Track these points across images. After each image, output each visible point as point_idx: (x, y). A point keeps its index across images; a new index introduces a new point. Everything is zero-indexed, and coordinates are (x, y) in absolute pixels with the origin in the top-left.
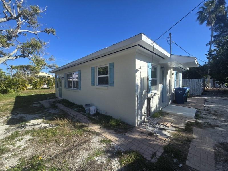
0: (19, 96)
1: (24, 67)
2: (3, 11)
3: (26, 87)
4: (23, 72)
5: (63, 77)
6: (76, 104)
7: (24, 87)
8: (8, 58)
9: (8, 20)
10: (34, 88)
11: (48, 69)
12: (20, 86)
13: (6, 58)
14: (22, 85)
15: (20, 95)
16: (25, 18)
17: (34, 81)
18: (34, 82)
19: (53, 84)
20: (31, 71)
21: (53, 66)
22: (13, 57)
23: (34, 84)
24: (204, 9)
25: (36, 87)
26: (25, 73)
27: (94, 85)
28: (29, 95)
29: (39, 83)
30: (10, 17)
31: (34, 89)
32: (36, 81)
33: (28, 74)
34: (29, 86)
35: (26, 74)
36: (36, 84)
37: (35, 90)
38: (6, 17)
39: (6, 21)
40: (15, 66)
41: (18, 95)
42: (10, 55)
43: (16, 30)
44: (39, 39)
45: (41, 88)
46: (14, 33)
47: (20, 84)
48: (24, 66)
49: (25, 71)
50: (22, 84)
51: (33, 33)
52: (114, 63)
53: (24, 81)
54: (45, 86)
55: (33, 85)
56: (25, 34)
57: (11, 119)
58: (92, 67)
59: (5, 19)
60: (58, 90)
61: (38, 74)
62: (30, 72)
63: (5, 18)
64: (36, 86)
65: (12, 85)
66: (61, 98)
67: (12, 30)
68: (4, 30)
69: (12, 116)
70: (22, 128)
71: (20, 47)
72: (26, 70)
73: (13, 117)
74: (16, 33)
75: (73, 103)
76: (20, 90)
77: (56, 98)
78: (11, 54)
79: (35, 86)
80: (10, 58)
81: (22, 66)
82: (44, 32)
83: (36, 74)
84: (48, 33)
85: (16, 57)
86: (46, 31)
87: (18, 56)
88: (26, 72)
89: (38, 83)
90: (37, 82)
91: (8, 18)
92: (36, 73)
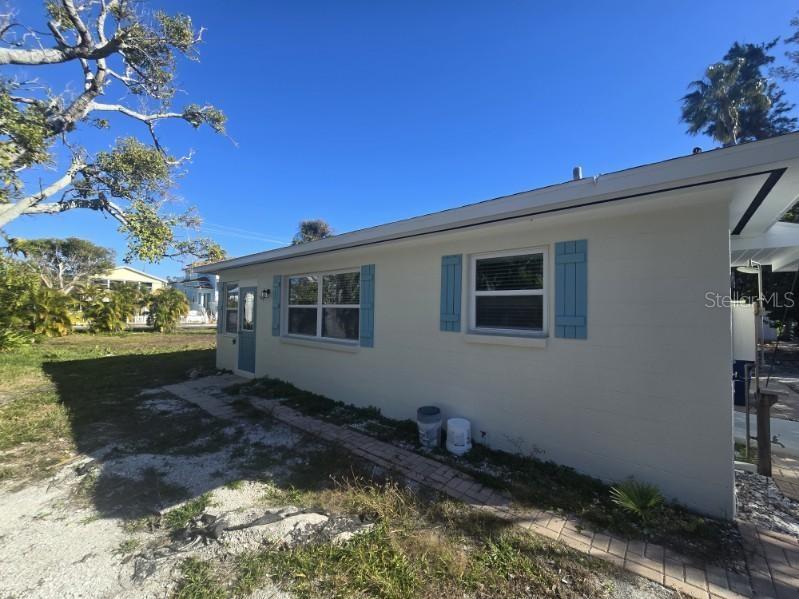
0: (54, 360)
1: (53, 247)
2: (49, 24)
3: (68, 323)
4: (51, 264)
5: (268, 292)
6: (341, 404)
7: (59, 325)
8: (34, 205)
9: (69, 57)
10: (96, 327)
11: (180, 257)
12: (43, 320)
13: (24, 205)
14: (52, 316)
15: (55, 356)
16: (134, 56)
17: (101, 300)
18: (98, 303)
19: (171, 314)
20: (82, 264)
21: (199, 247)
22: (50, 205)
23: (98, 311)
24: (704, 87)
25: (105, 322)
26: (58, 267)
27: (459, 330)
28: (93, 355)
29: (117, 307)
30: (78, 49)
31: (98, 330)
32: (106, 300)
33: (67, 271)
34: (79, 321)
35: (61, 272)
36: (106, 311)
37: (102, 338)
38: (61, 47)
39: (61, 62)
40: (25, 240)
41: (47, 357)
42: (43, 196)
43: (81, 102)
44: (156, 142)
45: (123, 327)
46: (73, 110)
47: (43, 311)
48: (54, 242)
49: (57, 261)
50: (51, 313)
51: (144, 117)
52: (585, 242)
53: (59, 301)
54: (141, 320)
55: (93, 315)
56: (103, 122)
57: (103, 479)
58: (445, 258)
59: (56, 55)
60: (234, 342)
61: (108, 274)
62: (79, 267)
63: (55, 48)
64: (104, 320)
65: (11, 314)
66: (250, 376)
67: (54, 103)
68: (28, 100)
69: (102, 466)
70: (204, 542)
71: (83, 166)
72: (63, 258)
73: (106, 469)
74: (80, 111)
75: (321, 399)
76: (44, 333)
77: (224, 371)
78: (48, 192)
79: (101, 320)
80: (42, 207)
81: (48, 242)
82: (184, 117)
83: (101, 272)
84: (195, 125)
85: (65, 205)
86: (191, 116)
87: (70, 201)
88: (61, 265)
89: (114, 308)
90: (113, 304)
91: (68, 49)
92: (100, 269)
